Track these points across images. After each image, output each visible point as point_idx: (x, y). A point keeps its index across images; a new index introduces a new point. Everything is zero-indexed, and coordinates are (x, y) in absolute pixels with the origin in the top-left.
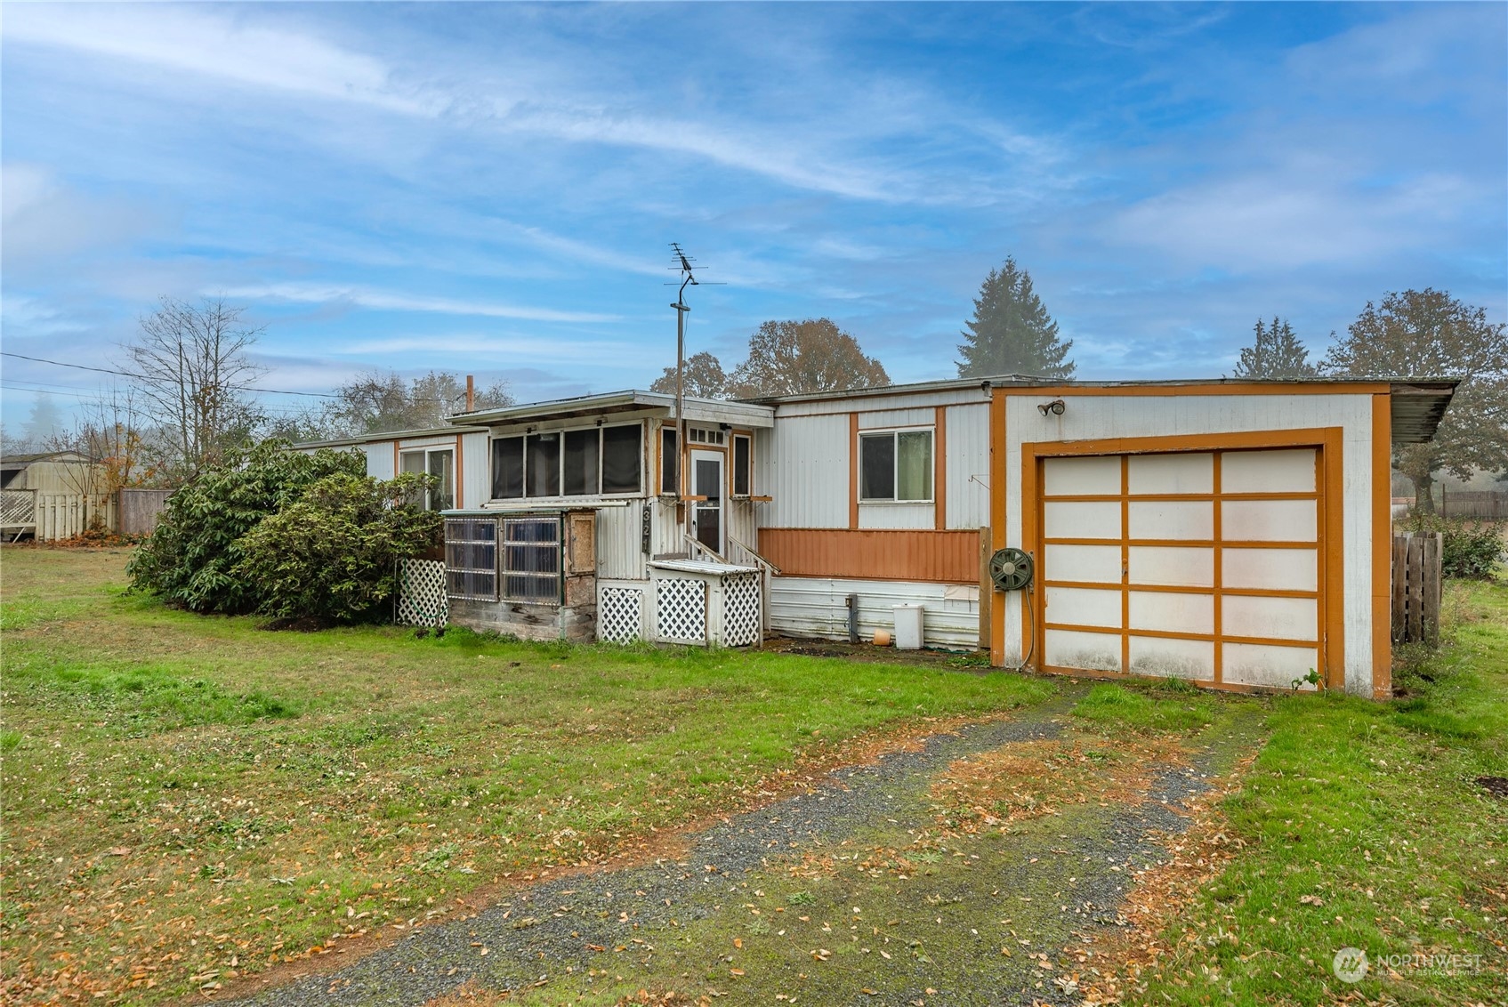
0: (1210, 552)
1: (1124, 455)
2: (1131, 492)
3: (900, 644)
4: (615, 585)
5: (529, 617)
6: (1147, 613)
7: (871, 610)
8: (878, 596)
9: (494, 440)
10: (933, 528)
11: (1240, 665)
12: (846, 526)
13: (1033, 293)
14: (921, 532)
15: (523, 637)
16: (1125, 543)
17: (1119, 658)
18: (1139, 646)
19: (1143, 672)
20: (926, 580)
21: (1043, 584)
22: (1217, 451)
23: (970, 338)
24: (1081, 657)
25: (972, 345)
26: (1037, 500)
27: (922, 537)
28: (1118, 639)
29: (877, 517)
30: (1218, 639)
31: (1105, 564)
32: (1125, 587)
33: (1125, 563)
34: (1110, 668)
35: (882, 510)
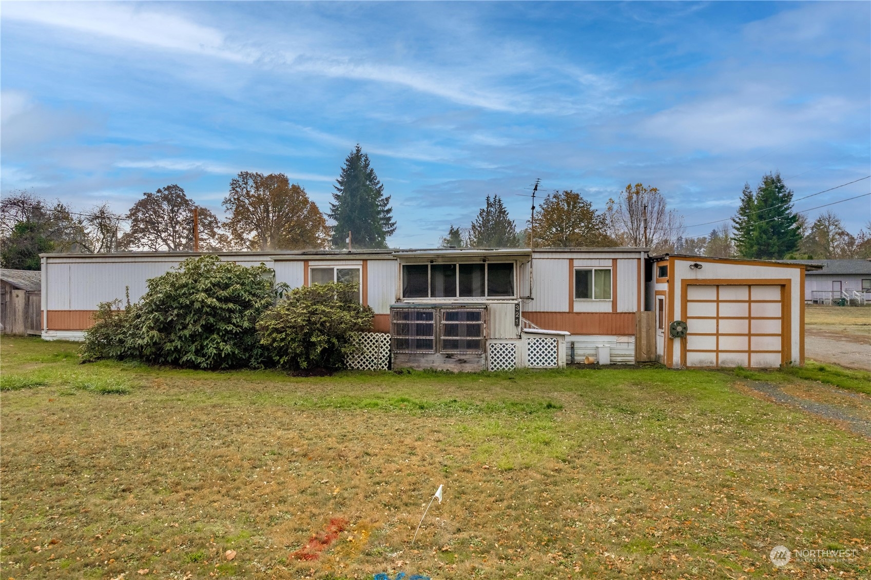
0: (747, 321)
1: (718, 285)
2: (720, 299)
3: (601, 363)
4: (498, 342)
5: (460, 360)
6: (725, 343)
7: (580, 348)
8: (584, 342)
9: (403, 266)
10: (611, 311)
11: (757, 360)
12: (567, 311)
13: (370, 167)
14: (606, 313)
15: (456, 371)
16: (718, 318)
17: (715, 361)
18: (722, 356)
19: (724, 366)
20: (608, 334)
21: (687, 334)
22: (750, 285)
23: (338, 189)
24: (701, 362)
25: (340, 194)
26: (685, 301)
27: (606, 315)
28: (715, 354)
29: (581, 306)
30: (750, 352)
31: (710, 327)
32: (717, 335)
33: (718, 326)
34: (711, 365)
35: (586, 303)
